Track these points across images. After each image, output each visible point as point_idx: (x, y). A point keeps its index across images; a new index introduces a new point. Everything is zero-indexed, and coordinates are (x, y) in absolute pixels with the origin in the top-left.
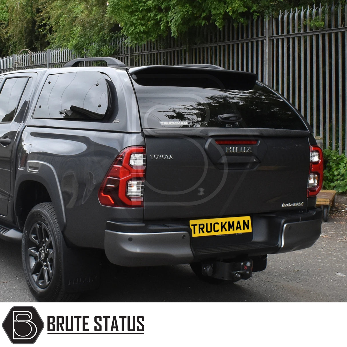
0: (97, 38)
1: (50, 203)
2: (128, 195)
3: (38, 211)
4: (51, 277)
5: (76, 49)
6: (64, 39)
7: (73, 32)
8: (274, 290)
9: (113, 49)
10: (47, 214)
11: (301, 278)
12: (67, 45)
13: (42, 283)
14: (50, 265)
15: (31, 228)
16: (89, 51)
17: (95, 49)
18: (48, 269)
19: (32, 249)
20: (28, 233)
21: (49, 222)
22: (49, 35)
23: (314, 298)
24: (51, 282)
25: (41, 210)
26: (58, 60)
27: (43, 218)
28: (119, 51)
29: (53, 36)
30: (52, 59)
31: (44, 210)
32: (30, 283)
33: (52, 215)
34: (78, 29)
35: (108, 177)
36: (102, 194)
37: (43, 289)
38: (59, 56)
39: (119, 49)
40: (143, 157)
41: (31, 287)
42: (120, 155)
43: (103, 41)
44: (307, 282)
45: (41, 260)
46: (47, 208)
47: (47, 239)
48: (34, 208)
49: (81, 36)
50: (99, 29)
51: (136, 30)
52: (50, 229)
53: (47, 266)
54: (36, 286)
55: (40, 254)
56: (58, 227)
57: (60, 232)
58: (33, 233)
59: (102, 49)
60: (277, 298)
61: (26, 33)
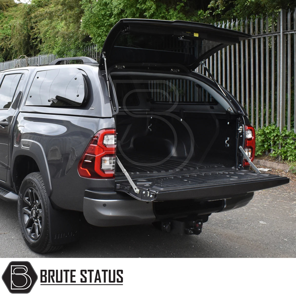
0: (73, 46)
1: (39, 173)
2: (102, 168)
3: (30, 180)
4: (40, 232)
5: (59, 55)
6: (50, 48)
7: (57, 42)
8: (213, 236)
9: (85, 54)
10: (37, 182)
11: (233, 226)
12: (53, 52)
13: (34, 235)
14: (40, 222)
15: (25, 192)
16: (68, 55)
17: (72, 54)
18: (38, 224)
19: (25, 209)
20: (23, 196)
21: (39, 188)
22: (39, 45)
23: (246, 244)
24: (41, 235)
25: (32, 179)
26: (46, 62)
27: (34, 185)
28: (89, 55)
29: (42, 45)
30: (42, 62)
31: (35, 179)
32: (24, 235)
33: (41, 183)
34: (60, 41)
35: (85, 154)
36: (81, 168)
37: (34, 241)
38: (47, 60)
39: (89, 54)
40: (114, 137)
41: (25, 238)
42: (96, 136)
43: (78, 48)
44: (238, 229)
45: (33, 218)
46: (37, 177)
47: (37, 201)
48: (27, 176)
49: (62, 45)
50: (75, 40)
51: (102, 40)
52: (40, 194)
53: (37, 222)
54: (29, 238)
55: (32, 213)
56: (46, 193)
57: (48, 197)
58: (26, 196)
59: (77, 54)
60: (217, 244)
61: (23, 44)
